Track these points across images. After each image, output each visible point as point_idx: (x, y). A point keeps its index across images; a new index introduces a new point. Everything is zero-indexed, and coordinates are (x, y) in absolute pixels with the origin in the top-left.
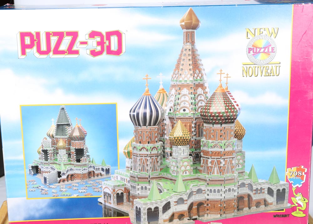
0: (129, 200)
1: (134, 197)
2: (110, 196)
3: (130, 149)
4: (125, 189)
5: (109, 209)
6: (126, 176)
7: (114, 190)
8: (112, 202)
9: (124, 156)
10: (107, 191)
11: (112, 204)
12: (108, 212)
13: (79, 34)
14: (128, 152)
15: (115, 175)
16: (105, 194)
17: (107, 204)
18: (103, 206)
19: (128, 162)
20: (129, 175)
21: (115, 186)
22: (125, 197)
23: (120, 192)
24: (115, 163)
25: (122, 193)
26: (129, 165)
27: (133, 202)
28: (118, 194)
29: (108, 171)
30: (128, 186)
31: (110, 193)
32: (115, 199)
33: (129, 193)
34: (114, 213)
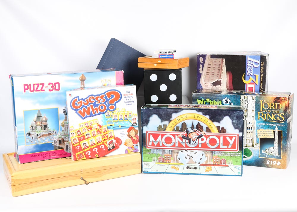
0: (63, 143)
1: (65, 141)
2: (56, 141)
3: (64, 123)
4: (62, 138)
5: (56, 147)
6: (62, 133)
7: (58, 139)
8: (57, 144)
9: (62, 127)
10: (56, 140)
11: (57, 145)
12: (56, 148)
13: (45, 84)
14: (63, 125)
15: (58, 134)
16: (55, 141)
17: (56, 145)
18: (54, 146)
19: (63, 129)
20: (63, 133)
21: (58, 138)
22: (62, 142)
23: (60, 140)
24: (58, 129)
25: (61, 140)
26: (63, 130)
27: (65, 143)
28: (59, 141)
29: (56, 132)
30: (63, 137)
31: (57, 140)
32: (59, 143)
33: (63, 140)
34: (58, 148)
